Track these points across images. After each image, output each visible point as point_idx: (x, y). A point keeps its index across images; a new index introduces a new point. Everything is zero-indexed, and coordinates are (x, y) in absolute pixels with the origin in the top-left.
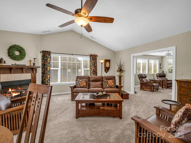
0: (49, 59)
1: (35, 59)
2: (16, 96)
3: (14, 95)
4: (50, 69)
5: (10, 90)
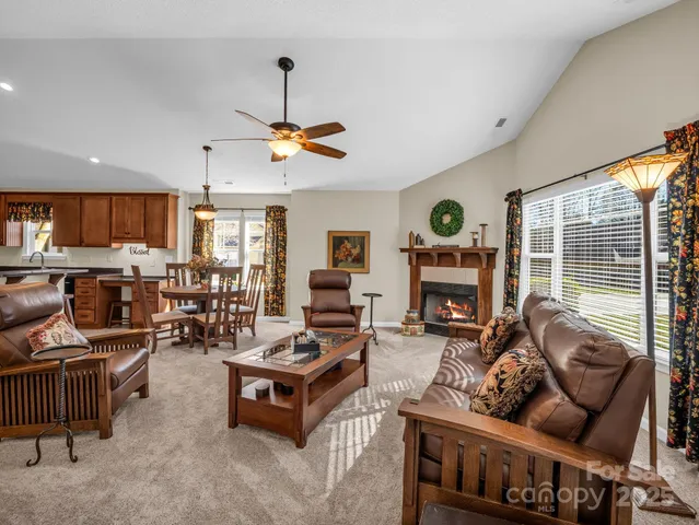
1: (483, 225)
2: (457, 320)
3: (455, 315)
4: (519, 257)
5: (449, 304)
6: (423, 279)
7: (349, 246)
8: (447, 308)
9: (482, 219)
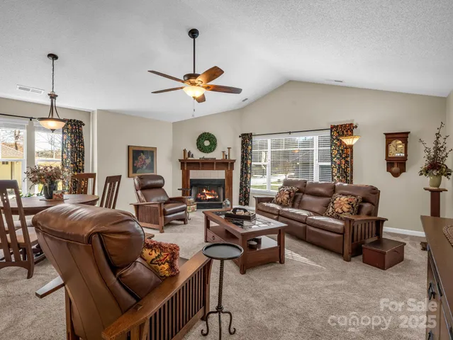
0: (250, 147)
1: (229, 148)
2: (209, 200)
3: (208, 197)
4: (251, 164)
5: (205, 191)
6: (191, 178)
7: (144, 157)
8: (204, 194)
9: (228, 145)
